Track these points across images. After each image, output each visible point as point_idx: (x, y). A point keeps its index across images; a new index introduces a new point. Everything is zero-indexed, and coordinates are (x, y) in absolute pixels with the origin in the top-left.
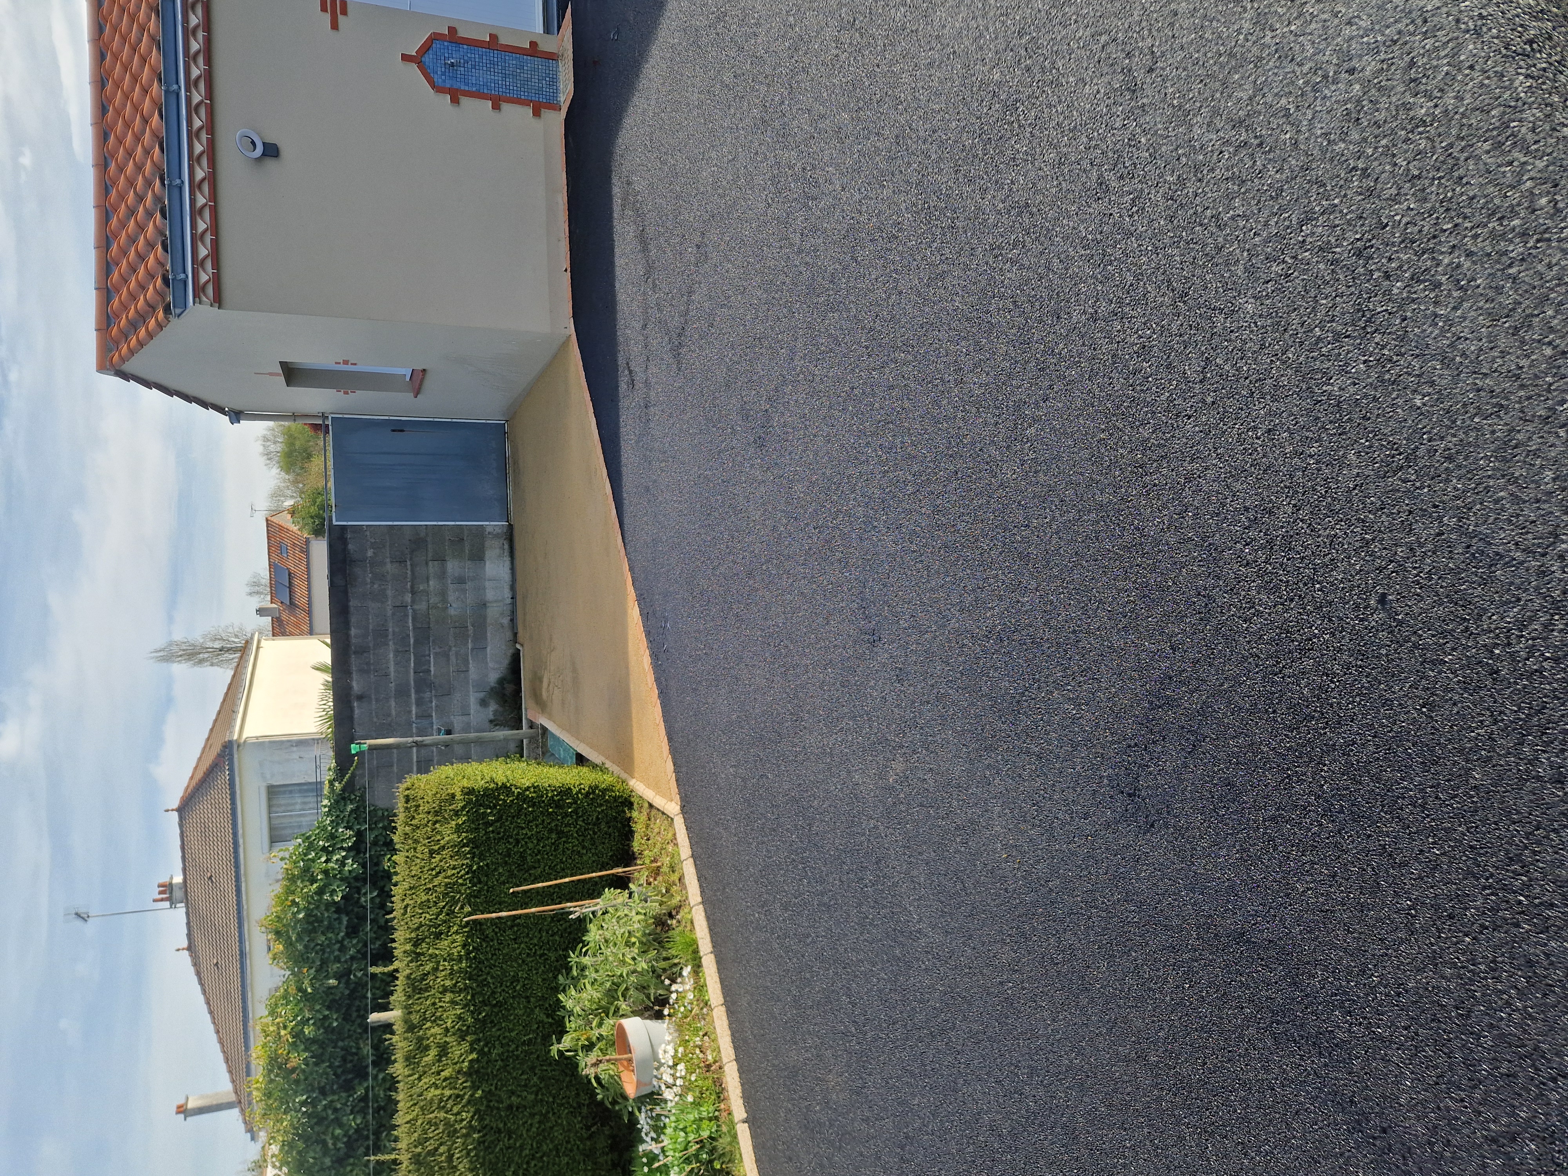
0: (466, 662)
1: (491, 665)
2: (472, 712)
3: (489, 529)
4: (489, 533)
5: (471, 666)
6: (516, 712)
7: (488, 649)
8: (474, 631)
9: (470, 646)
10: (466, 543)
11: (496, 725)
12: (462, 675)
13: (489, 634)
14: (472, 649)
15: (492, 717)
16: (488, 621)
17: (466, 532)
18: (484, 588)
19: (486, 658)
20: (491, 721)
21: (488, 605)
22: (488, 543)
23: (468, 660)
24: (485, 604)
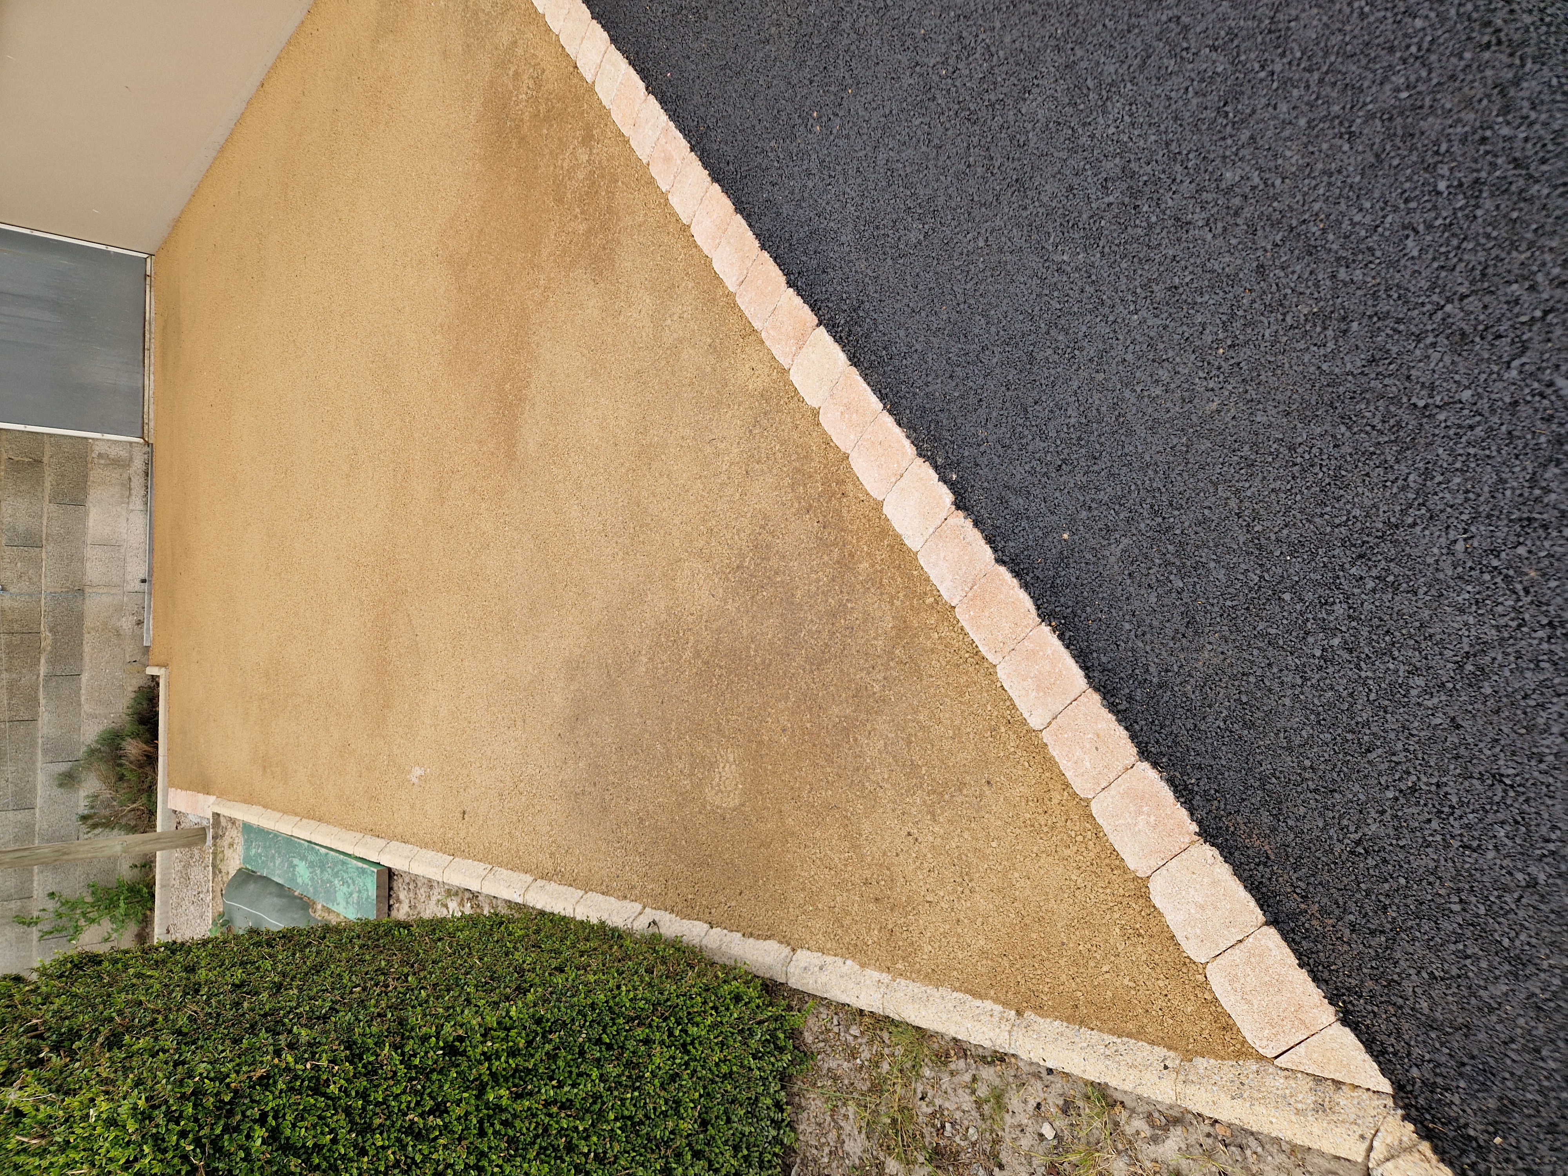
0: (32, 701)
1: (86, 708)
2: (39, 802)
3: (98, 448)
4: (100, 455)
5: (42, 709)
6: (144, 798)
7: (85, 677)
8: (55, 641)
9: (43, 670)
10: (47, 471)
11: (95, 826)
12: (22, 729)
13: (87, 648)
14: (49, 677)
15: (83, 810)
16: (88, 623)
17: (48, 451)
18: (82, 560)
19: (78, 696)
20: (84, 818)
21: (88, 590)
22: (95, 474)
23: (36, 699)
24: (81, 591)
